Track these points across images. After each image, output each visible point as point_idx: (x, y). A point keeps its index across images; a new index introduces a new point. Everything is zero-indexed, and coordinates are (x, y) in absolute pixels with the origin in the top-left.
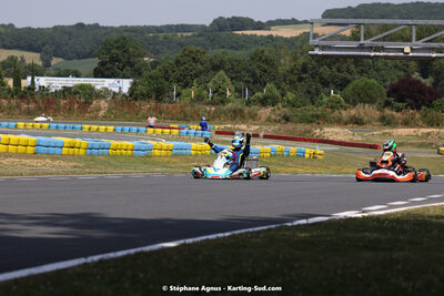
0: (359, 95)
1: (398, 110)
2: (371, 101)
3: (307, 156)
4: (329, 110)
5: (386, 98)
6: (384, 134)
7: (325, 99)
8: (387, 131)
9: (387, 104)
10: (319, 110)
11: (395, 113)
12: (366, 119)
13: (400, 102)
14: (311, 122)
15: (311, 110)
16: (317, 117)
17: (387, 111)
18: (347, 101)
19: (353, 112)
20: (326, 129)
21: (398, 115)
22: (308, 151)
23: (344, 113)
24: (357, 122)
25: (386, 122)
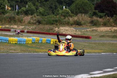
0: (79, 9)
1: (101, 17)
2: (86, 12)
3: (52, 43)
4: (62, 17)
5: (94, 11)
6: (93, 30)
7: (60, 11)
8: (95, 29)
9: (95, 14)
10: (57, 18)
11: (99, 19)
12: (83, 22)
13: (102, 13)
14: (53, 24)
15: (52, 17)
16: (56, 21)
17: (95, 18)
18: (72, 12)
19: (76, 18)
20: (61, 28)
21: (100, 20)
22: (52, 40)
23: (71, 19)
24: (78, 24)
25: (94, 24)
